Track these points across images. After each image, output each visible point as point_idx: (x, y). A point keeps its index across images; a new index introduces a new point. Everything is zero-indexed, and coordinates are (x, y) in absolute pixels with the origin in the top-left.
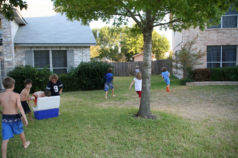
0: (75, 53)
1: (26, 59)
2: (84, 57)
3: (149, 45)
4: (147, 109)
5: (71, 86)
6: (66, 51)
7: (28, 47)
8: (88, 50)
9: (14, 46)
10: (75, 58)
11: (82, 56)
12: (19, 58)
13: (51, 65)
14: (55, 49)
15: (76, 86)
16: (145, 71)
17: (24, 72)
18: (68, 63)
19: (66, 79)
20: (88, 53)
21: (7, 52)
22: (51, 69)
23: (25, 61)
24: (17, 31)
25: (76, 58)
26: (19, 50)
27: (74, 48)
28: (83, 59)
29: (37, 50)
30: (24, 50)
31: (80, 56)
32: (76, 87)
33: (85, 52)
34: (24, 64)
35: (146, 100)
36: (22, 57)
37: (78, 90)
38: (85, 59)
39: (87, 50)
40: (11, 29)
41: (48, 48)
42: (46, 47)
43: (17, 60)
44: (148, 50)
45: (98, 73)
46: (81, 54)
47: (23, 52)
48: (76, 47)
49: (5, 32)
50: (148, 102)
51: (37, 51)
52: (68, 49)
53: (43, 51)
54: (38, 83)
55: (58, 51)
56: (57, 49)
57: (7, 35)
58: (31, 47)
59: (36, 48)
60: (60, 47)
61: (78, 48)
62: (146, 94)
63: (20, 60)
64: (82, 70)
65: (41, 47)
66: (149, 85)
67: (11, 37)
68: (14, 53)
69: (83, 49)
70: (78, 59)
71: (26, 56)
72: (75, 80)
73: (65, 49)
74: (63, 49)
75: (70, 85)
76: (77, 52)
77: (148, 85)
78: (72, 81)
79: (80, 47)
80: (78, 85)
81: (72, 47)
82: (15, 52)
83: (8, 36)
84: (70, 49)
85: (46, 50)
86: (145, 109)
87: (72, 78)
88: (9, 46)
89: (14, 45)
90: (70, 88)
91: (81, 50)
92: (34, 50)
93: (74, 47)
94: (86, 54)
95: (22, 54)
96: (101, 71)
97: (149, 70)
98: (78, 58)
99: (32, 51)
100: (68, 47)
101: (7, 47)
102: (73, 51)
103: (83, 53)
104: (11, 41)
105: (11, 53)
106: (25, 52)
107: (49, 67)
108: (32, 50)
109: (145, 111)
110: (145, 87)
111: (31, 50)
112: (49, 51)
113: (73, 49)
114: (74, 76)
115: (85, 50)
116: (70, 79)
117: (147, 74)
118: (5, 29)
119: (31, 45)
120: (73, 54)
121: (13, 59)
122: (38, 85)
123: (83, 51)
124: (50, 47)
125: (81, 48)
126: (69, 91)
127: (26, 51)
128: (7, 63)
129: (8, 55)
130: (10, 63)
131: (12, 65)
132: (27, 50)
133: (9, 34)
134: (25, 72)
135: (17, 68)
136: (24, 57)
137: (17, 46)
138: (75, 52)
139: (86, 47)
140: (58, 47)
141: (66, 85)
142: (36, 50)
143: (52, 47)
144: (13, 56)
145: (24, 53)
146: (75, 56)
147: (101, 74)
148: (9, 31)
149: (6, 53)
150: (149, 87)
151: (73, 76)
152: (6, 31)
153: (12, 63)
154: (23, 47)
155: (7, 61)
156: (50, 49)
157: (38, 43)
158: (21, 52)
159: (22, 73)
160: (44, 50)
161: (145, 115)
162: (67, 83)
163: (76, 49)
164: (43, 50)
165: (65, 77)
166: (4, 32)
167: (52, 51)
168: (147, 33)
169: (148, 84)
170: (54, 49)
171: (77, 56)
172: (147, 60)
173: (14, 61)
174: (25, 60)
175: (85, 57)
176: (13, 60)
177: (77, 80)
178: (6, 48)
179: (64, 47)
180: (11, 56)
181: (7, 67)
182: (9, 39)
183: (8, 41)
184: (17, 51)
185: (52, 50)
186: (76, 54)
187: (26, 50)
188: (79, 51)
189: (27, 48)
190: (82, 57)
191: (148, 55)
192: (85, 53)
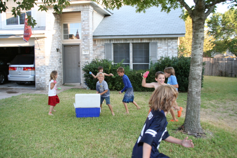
0: (159, 46)
1: (105, 52)
3: (197, 33)
4: (192, 122)
6: (148, 44)
7: (107, 40)
8: (175, 42)
9: (93, 39)
10: (158, 51)
11: (167, 50)
12: (98, 52)
13: (131, 60)
14: (136, 42)
16: (192, 69)
18: (150, 58)
20: (175, 46)
21: (85, 45)
22: (131, 64)
23: (104, 55)
25: (160, 51)
26: (98, 43)
27: (158, 40)
28: (169, 53)
29: (117, 42)
30: (103, 43)
31: (165, 50)
33: (170, 44)
34: (103, 57)
36: (101, 50)
38: (171, 53)
39: (173, 42)
40: (89, 21)
41: (128, 41)
42: (126, 39)
43: (96, 54)
44: (197, 41)
46: (166, 48)
47: (102, 45)
48: (160, 39)
50: (194, 112)
51: (116, 44)
52: (150, 41)
53: (123, 44)
54: (111, 80)
56: (138, 42)
58: (110, 40)
59: (115, 40)
60: (141, 39)
61: (163, 40)
62: (191, 101)
63: (99, 54)
64: (161, 67)
65: (121, 39)
66: (196, 90)
67: (88, 30)
68: (92, 46)
69: (169, 41)
70: (162, 53)
71: (105, 50)
73: (147, 41)
74: (145, 41)
76: (161, 44)
77: (194, 89)
78: (150, 79)
79: (165, 39)
81: (156, 39)
82: (94, 45)
83: (86, 28)
84: (152, 41)
85: (126, 42)
86: (190, 122)
88: (87, 39)
89: (92, 37)
91: (167, 42)
93: (158, 39)
94: (173, 48)
95: (101, 47)
96: (185, 69)
97: (197, 68)
98: (162, 52)
100: (150, 39)
102: (156, 44)
103: (168, 46)
104: (88, 33)
105: (88, 46)
107: (129, 62)
108: (112, 42)
109: (189, 124)
111: (110, 42)
112: (129, 44)
113: (156, 41)
114: (152, 73)
115: (171, 42)
117: (194, 74)
118: (84, 21)
119: (109, 37)
120: (156, 47)
121: (90, 52)
122: (111, 81)
123: (169, 44)
124: (130, 39)
125: (167, 39)
126: (145, 91)
127: (106, 43)
128: (84, 57)
129: (86, 48)
130: (87, 57)
131: (89, 58)
132: (107, 43)
133: (87, 26)
135: (94, 62)
136: (103, 50)
137: (95, 38)
138: (159, 45)
139: (173, 38)
140: (140, 39)
142: (115, 42)
143: (133, 39)
144: (91, 50)
145: (104, 46)
147: (184, 72)
148: (87, 24)
149: (83, 46)
152: (85, 24)
153: (89, 57)
154: (102, 40)
155: (85, 55)
156: (130, 42)
157: (117, 35)
158: (101, 45)
159: (95, 67)
160: (124, 42)
163: (160, 41)
164: (122, 42)
166: (83, 24)
167: (133, 43)
168: (195, 17)
169: (194, 87)
170: (134, 42)
171: (161, 50)
172: (195, 55)
173: (91, 55)
174: (104, 53)
175: (171, 51)
176: (89, 54)
178: (84, 41)
179: (146, 39)
180: (88, 50)
181: (84, 60)
182: (87, 32)
183: (86, 33)
184: (96, 44)
185: (133, 42)
186: (160, 48)
187: (105, 42)
188: (164, 44)
189: (107, 41)
191: (196, 47)
192: (171, 46)
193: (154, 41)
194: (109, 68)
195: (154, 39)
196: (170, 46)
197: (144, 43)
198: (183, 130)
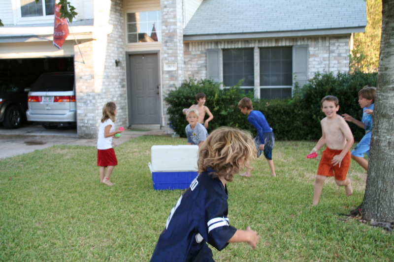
0: (311, 53)
1: (206, 67)
2: (333, 62)
4: (379, 201)
5: (289, 127)
6: (290, 48)
7: (210, 42)
8: (344, 44)
9: (184, 40)
10: (310, 63)
11: (327, 59)
12: (194, 66)
13: (257, 80)
14: (267, 45)
15: (300, 128)
16: (380, 97)
17: (191, 94)
18: (294, 76)
19: (279, 112)
20: (344, 51)
21: (168, 54)
22: (258, 88)
23: (204, 72)
25: (314, 63)
26: (194, 49)
27: (310, 41)
28: (331, 65)
29: (229, 47)
30: (203, 49)
31: (324, 59)
32: (301, 132)
33: (335, 48)
34: (203, 76)
35: (378, 176)
36: (200, 62)
37: (306, 139)
38: (336, 66)
39: (341, 44)
40: (175, 7)
41: (251, 43)
42: (247, 41)
43: (190, 69)
46: (327, 55)
47: (202, 52)
48: (315, 38)
49: (166, 14)
50: (384, 181)
51: (228, 49)
52: (295, 44)
53: (241, 49)
54: (218, 118)
55: (272, 48)
56: (270, 45)
57: (168, 20)
58: (217, 42)
59: (226, 43)
60: (277, 40)
61: (320, 41)
62: (378, 159)
63: (196, 69)
64: (316, 93)
65: (237, 41)
66: (388, 137)
67: (175, 24)
68: (181, 55)
69: (332, 41)
70: (319, 66)
71: (208, 61)
72: (299, 115)
73: (288, 44)
74: (283, 44)
75: (286, 127)
76: (316, 49)
77: (384, 137)
78: (293, 117)
79: (324, 38)
80: (305, 127)
81: (305, 39)
82: (186, 52)
83: (171, 20)
84: (299, 43)
85: (247, 46)
86: (375, 201)
87: (293, 111)
88: (172, 41)
89: (182, 38)
90: (287, 132)
91: (327, 44)
92: (222, 47)
93: (310, 38)
94: (339, 55)
95: (200, 56)
97: (390, 95)
98: (319, 64)
99: (219, 49)
100: (294, 39)
101: (168, 44)
102: (306, 48)
103: (330, 52)
104: (175, 31)
105: (175, 55)
106: (206, 53)
107: (252, 83)
109: (374, 205)
110: (378, 141)
111: (216, 47)
112: (252, 49)
113: (306, 42)
114: (298, 106)
115: (337, 44)
116: (286, 113)
117: (385, 107)
118: (166, 7)
119: (215, 38)
120: (307, 55)
121: (178, 67)
123: (331, 48)
124: (255, 40)
125: (327, 39)
126: (284, 140)
127: (208, 50)
128: (167, 76)
129: (170, 59)
130: (172, 75)
131: (176, 78)
132: (210, 47)
133: (173, 16)
134: (194, 94)
135: (185, 85)
136: (203, 62)
137: (188, 40)
138: (311, 50)
139: (341, 35)
140: (274, 40)
141: (277, 125)
142: (226, 47)
143: (260, 40)
144: (180, 62)
145: (204, 55)
146: (311, 59)
148: (172, 12)
149: (166, 55)
151: (295, 105)
152: (168, 12)
153: (176, 75)
154: (201, 43)
155: (169, 72)
156: (255, 46)
157: (230, 32)
158: (198, 53)
159: (189, 95)
160: (243, 46)
161: (373, 217)
162: (280, 120)
163: (313, 43)
164: (240, 46)
165: (277, 107)
166: (164, 13)
167: (260, 48)
169: (384, 133)
170: (264, 45)
171: (316, 59)
172: (386, 69)
173: (180, 72)
174: (204, 68)
175: (336, 62)
176: (177, 70)
177: (303, 115)
178: (166, 46)
179: (287, 38)
180: (175, 62)
181: (167, 82)
182: (172, 27)
183: (171, 31)
184: (190, 50)
185: (260, 46)
186: (314, 55)
187: (207, 47)
188: (321, 48)
189: (210, 44)
190: (327, 62)
192: (337, 51)
193: (302, 43)
194: (214, 96)
195: (303, 38)
196: (333, 52)
197: (282, 47)
198: (360, 215)
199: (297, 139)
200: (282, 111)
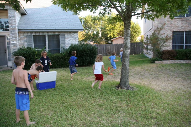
1: (27, 42)
2: (73, 40)
3: (128, 31)
5: (63, 63)
6: (59, 35)
7: (29, 32)
9: (18, 31)
11: (71, 39)
12: (22, 41)
15: (67, 63)
16: (125, 51)
18: (60, 45)
19: (60, 58)
20: (77, 37)
21: (12, 36)
22: (47, 50)
23: (26, 44)
24: (20, 19)
25: (67, 41)
26: (21, 35)
28: (73, 42)
29: (36, 34)
30: (25, 35)
36: (24, 40)
39: (76, 35)
40: (15, 18)
42: (43, 32)
43: (20, 43)
44: (128, 35)
45: (85, 53)
46: (71, 38)
48: (67, 32)
49: (11, 21)
50: (127, 76)
51: (36, 35)
52: (60, 34)
53: (41, 35)
55: (52, 35)
56: (52, 34)
57: (12, 23)
58: (31, 32)
59: (35, 33)
60: (54, 32)
61: (69, 33)
62: (125, 70)
63: (23, 43)
65: (39, 32)
67: (15, 24)
68: (18, 37)
69: (73, 34)
71: (27, 39)
72: (67, 59)
75: (62, 63)
76: (68, 36)
78: (64, 59)
81: (64, 32)
84: (62, 34)
85: (43, 34)
86: (125, 82)
87: (64, 57)
88: (14, 31)
90: (63, 65)
91: (71, 34)
93: (65, 32)
94: (75, 38)
95: (24, 38)
96: (87, 52)
98: (69, 41)
100: (60, 32)
102: (64, 35)
103: (72, 37)
104: (15, 27)
105: (16, 37)
107: (46, 48)
108: (32, 34)
110: (125, 64)
112: (45, 35)
113: (64, 34)
115: (74, 35)
118: (11, 17)
121: (17, 42)
124: (46, 32)
126: (62, 68)
127: (27, 35)
129: (13, 38)
130: (15, 45)
131: (17, 46)
132: (28, 34)
134: (26, 52)
135: (20, 49)
136: (25, 40)
137: (20, 31)
138: (66, 36)
139: (75, 32)
140: (53, 32)
141: (59, 62)
142: (35, 34)
143: (48, 32)
144: (17, 40)
145: (26, 37)
146: (66, 39)
148: (14, 20)
150: (128, 65)
151: (65, 55)
154: (24, 32)
155: (13, 44)
156: (46, 34)
158: (24, 36)
161: (124, 87)
162: (60, 61)
163: (67, 34)
165: (59, 56)
166: (10, 20)
167: (48, 35)
168: (127, 21)
169: (127, 62)
170: (49, 34)
171: (68, 39)
172: (127, 43)
173: (18, 44)
174: (26, 42)
175: (74, 40)
178: (12, 33)
179: (58, 32)
180: (15, 40)
181: (13, 48)
183: (13, 27)
184: (20, 35)
186: (67, 38)
189: (28, 33)
190: (71, 41)
191: (127, 38)
192: (74, 37)
193: (63, 34)
195: (63, 32)
196: (73, 37)
197: (56, 35)
199: (66, 67)
200: (61, 58)
